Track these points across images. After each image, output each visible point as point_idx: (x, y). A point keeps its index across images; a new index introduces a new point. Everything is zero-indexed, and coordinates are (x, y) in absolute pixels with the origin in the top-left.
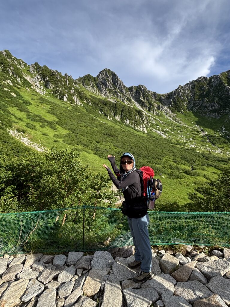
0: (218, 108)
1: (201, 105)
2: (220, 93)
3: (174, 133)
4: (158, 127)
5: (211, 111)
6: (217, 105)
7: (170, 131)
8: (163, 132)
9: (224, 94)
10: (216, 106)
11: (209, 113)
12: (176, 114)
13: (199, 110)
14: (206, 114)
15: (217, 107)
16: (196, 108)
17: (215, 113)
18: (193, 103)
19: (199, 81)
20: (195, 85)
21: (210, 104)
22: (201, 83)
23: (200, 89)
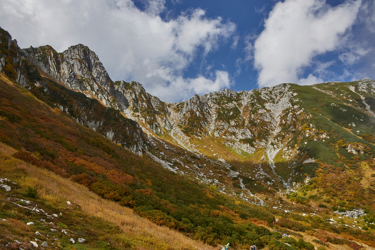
0: (251, 138)
1: (226, 129)
2: (253, 116)
3: (188, 167)
4: (161, 153)
5: (241, 141)
6: (250, 133)
7: (182, 163)
8: (170, 164)
9: (258, 119)
10: (248, 135)
11: (238, 142)
12: (189, 138)
13: (224, 137)
14: (234, 144)
16: (219, 133)
17: (247, 144)
18: (214, 125)
19: (224, 94)
20: (218, 99)
21: (239, 130)
22: (227, 98)
23: (225, 106)
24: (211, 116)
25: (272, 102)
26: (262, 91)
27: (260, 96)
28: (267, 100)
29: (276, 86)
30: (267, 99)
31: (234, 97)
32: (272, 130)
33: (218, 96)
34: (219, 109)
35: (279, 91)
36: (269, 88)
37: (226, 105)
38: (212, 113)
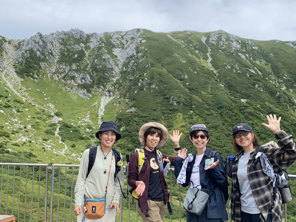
0: (90, 83)
1: (67, 72)
2: (96, 61)
5: (79, 85)
6: (89, 79)
9: (100, 64)
11: (76, 87)
12: (23, 80)
13: (62, 80)
14: (71, 88)
15: (88, 82)
16: (58, 76)
17: (84, 90)
18: (55, 67)
19: (72, 35)
20: (65, 39)
21: (79, 75)
22: (74, 39)
23: (71, 47)
24: (54, 57)
25: (121, 47)
26: (114, 35)
27: (110, 40)
28: (117, 45)
29: (130, 31)
30: (117, 43)
31: (83, 39)
32: (113, 77)
33: (66, 36)
34: (64, 50)
35: (131, 36)
36: (122, 32)
37: (73, 46)
38: (56, 55)
